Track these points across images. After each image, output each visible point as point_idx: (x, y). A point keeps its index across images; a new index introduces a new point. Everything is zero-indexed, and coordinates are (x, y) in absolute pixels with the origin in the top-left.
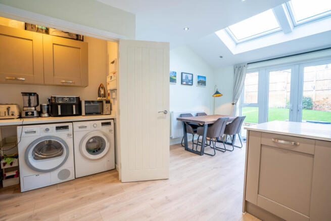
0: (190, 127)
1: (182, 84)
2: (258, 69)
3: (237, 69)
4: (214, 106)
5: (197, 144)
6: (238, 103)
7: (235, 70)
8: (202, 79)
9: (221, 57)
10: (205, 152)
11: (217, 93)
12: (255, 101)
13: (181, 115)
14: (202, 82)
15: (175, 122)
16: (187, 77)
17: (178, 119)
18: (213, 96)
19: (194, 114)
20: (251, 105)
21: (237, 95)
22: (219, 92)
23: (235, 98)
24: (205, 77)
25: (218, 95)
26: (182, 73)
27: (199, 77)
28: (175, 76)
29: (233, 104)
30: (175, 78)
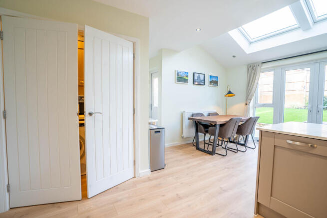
0: (202, 127)
1: (194, 84)
2: (273, 69)
3: (250, 69)
4: (227, 106)
5: (209, 144)
6: (252, 103)
7: (248, 69)
8: (214, 79)
9: (234, 57)
10: (216, 152)
11: (230, 93)
12: (270, 101)
13: (193, 115)
14: (214, 82)
15: (186, 122)
16: (199, 77)
17: (189, 119)
18: (225, 96)
19: (205, 114)
20: (265, 105)
21: (250, 95)
22: (232, 92)
23: (249, 98)
24: (217, 77)
25: (230, 95)
26: (194, 73)
27: (211, 76)
28: (187, 76)
29: (246, 104)
30: (187, 78)
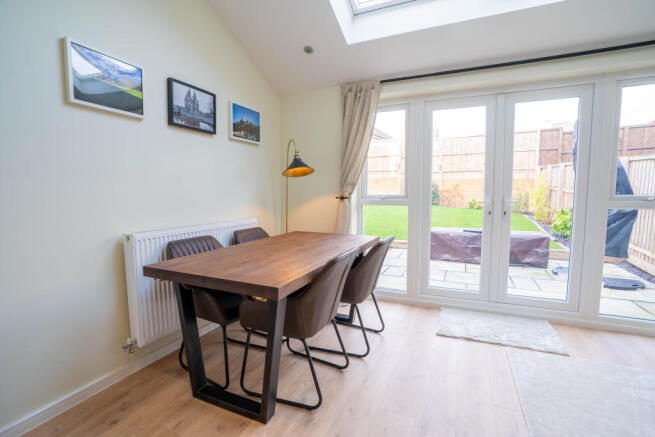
1: (171, 122)
2: (403, 102)
3: (350, 96)
4: (286, 205)
6: (354, 197)
7: (346, 98)
8: (247, 119)
9: (308, 50)
10: (280, 395)
11: (297, 163)
14: (247, 129)
16: (192, 103)
17: (149, 271)
18: (284, 174)
19: (223, 238)
20: (386, 200)
21: (353, 171)
22: (304, 161)
23: (349, 180)
24: (256, 115)
25: (299, 169)
26: (170, 82)
27: (236, 108)
28: (140, 89)
29: (342, 198)
30: (136, 94)
